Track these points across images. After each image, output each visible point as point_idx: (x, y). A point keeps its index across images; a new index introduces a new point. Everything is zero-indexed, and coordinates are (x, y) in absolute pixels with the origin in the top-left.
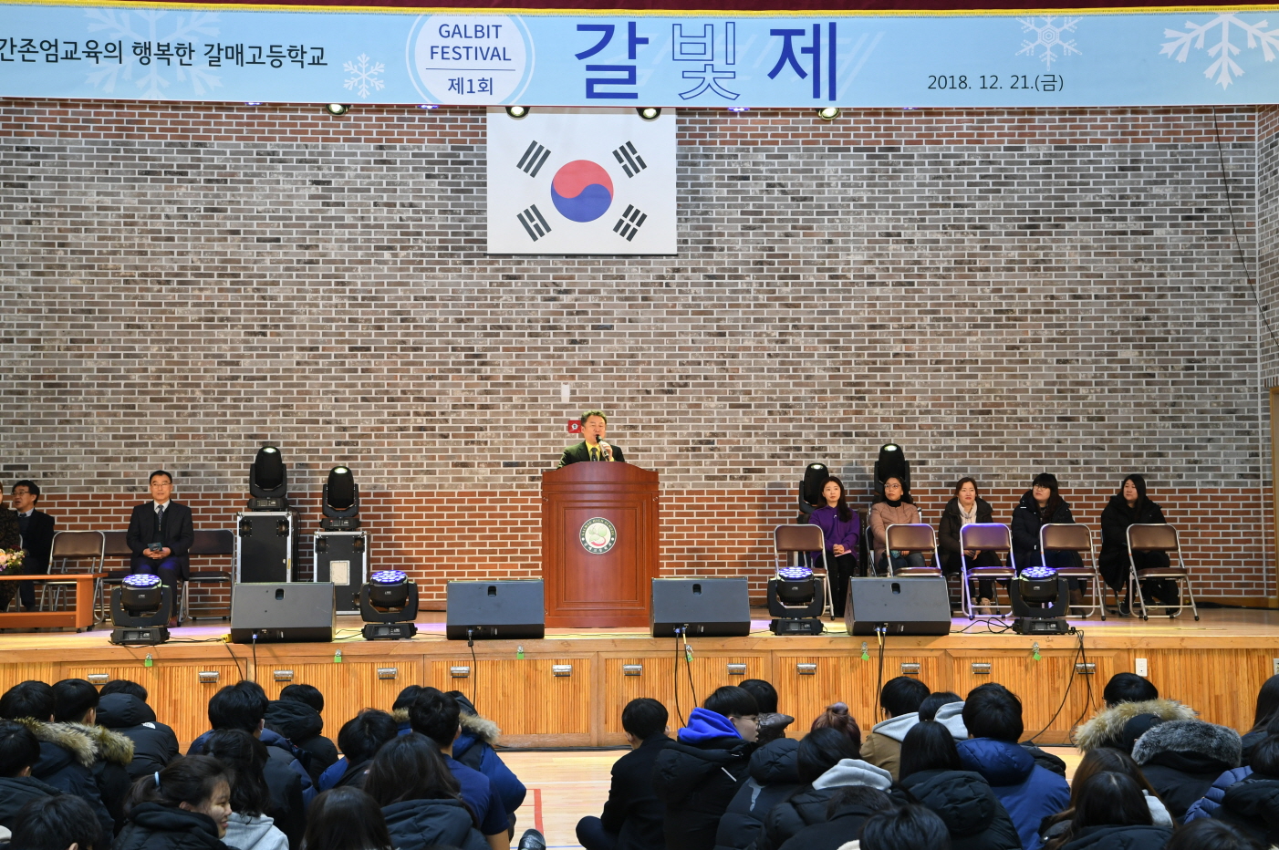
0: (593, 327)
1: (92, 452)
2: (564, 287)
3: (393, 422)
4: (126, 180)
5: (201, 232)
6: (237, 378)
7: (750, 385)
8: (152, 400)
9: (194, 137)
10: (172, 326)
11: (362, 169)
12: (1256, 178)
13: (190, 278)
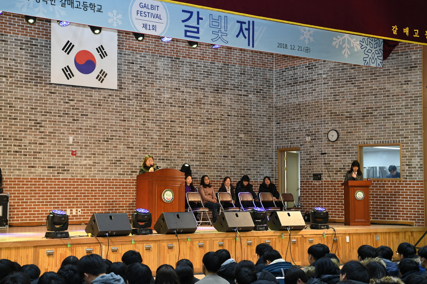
0: (81, 115)
2: (71, 98)
7: (133, 140)
12: (274, 81)
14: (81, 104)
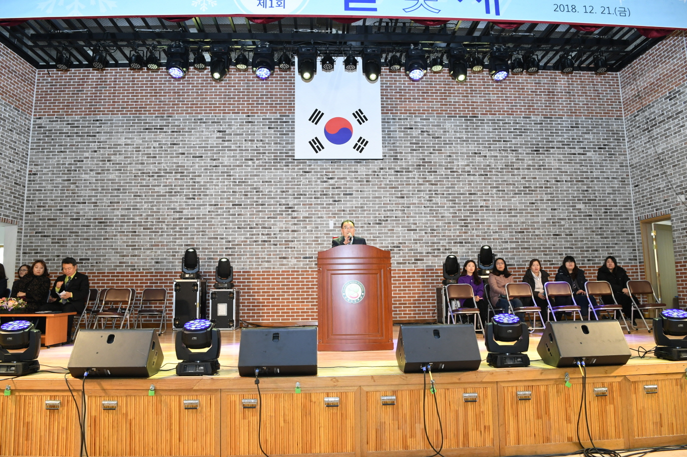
0: (344, 194)
1: (117, 253)
2: (330, 176)
3: (251, 238)
4: (137, 132)
5: (168, 154)
6: (181, 218)
7: (416, 220)
8: (144, 229)
9: (167, 113)
10: (154, 196)
11: (240, 125)
12: (625, 132)
13: (162, 174)
14: (343, 182)
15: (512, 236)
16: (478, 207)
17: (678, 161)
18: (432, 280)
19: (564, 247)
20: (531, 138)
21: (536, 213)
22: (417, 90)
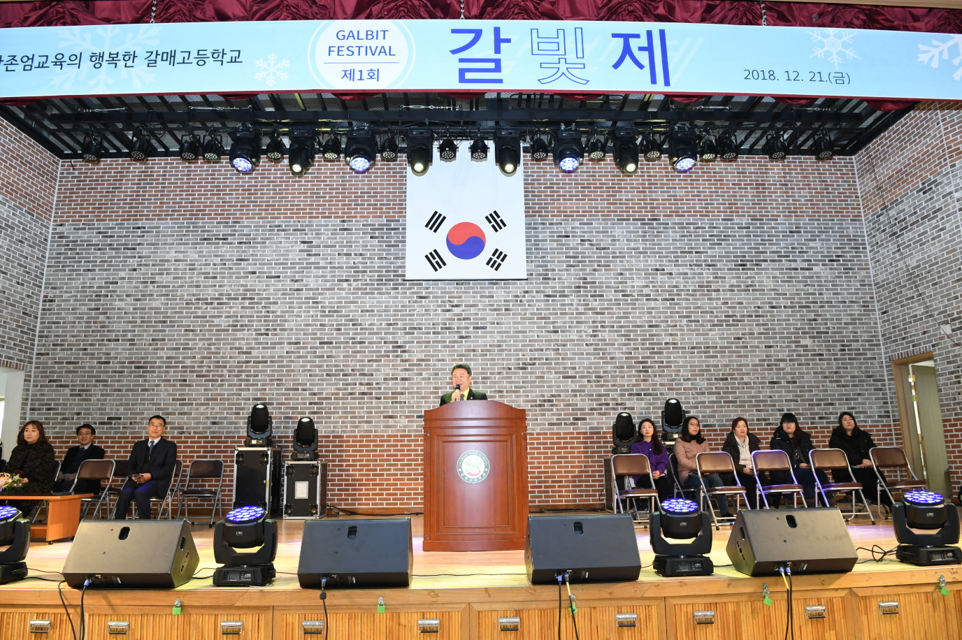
0: (474, 328)
1: (159, 409)
2: (455, 303)
3: (345, 389)
4: (192, 244)
5: (233, 273)
6: (249, 362)
8: (197, 376)
9: (233, 218)
10: (212, 330)
11: (332, 234)
12: (866, 238)
13: (225, 301)
14: (473, 310)
15: (711, 384)
16: (661, 344)
17: (939, 278)
18: (598, 447)
19: (784, 399)
20: (734, 248)
21: (744, 352)
22: (575, 184)
